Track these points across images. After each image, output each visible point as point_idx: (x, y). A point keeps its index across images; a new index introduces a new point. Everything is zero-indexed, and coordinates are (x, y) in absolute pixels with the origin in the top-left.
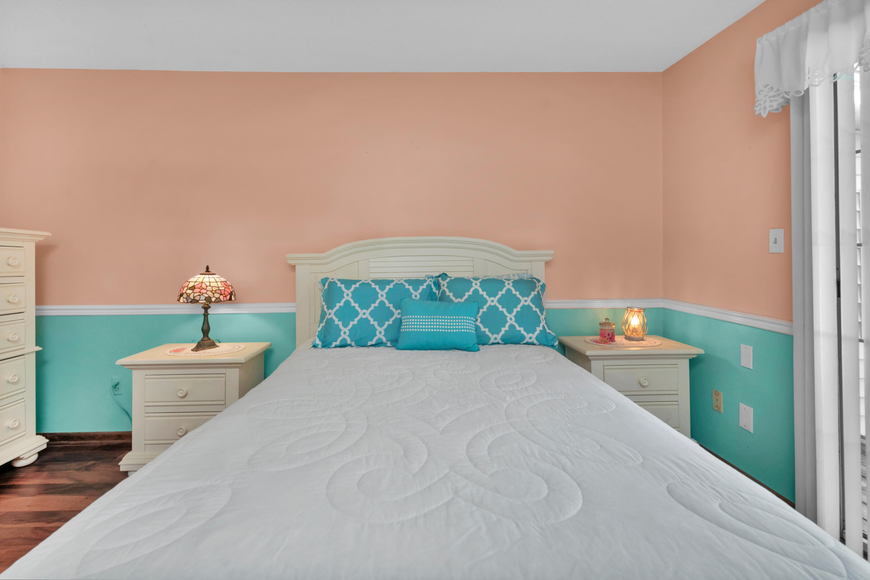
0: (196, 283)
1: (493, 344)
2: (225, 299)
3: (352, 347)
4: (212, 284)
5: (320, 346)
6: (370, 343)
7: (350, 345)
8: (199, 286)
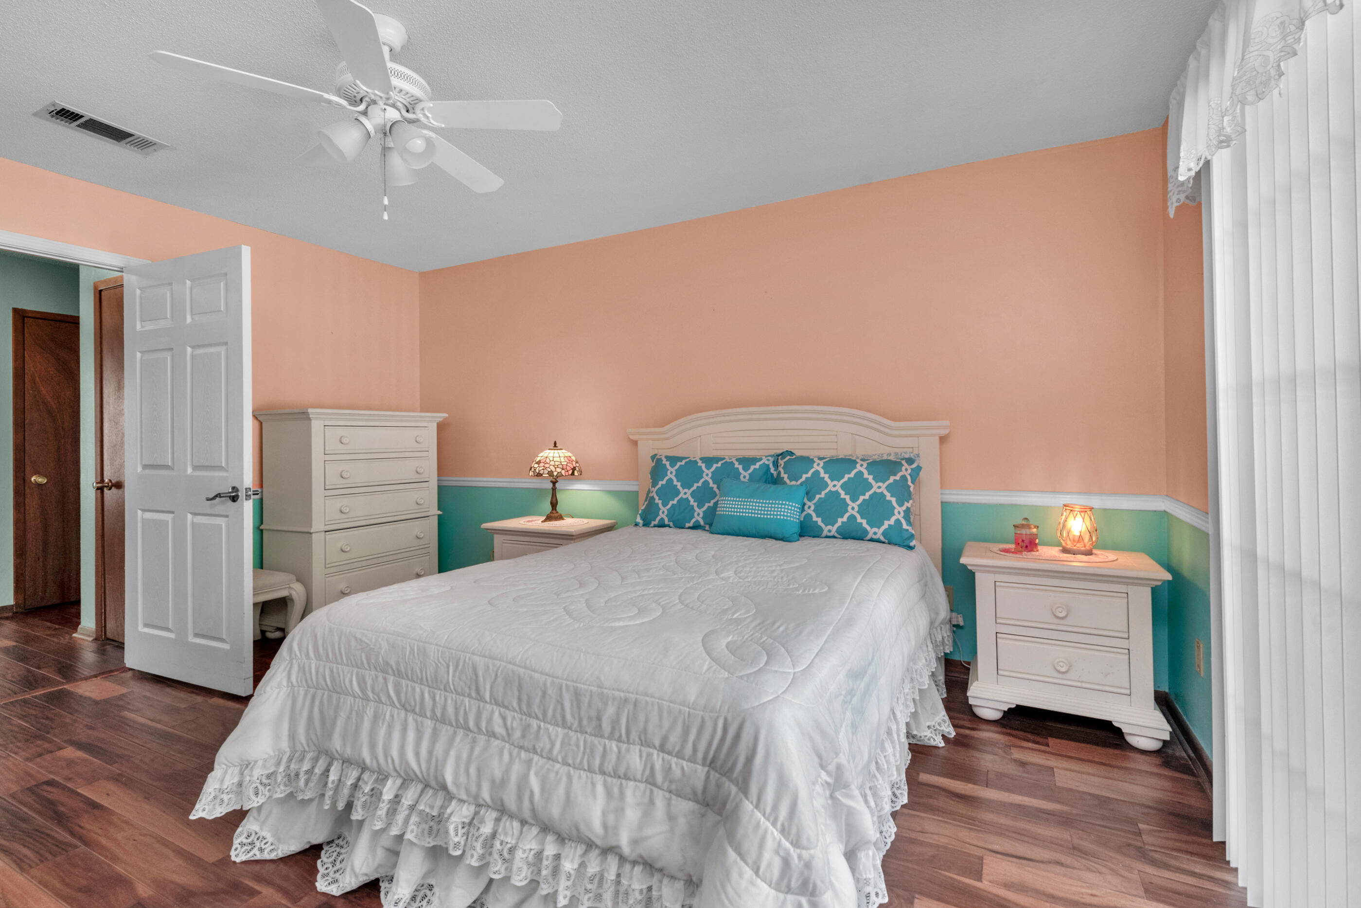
0: (542, 458)
1: (827, 537)
2: (567, 474)
3: (670, 527)
4: (555, 459)
5: (641, 525)
6: (687, 525)
7: (669, 526)
8: (543, 461)
